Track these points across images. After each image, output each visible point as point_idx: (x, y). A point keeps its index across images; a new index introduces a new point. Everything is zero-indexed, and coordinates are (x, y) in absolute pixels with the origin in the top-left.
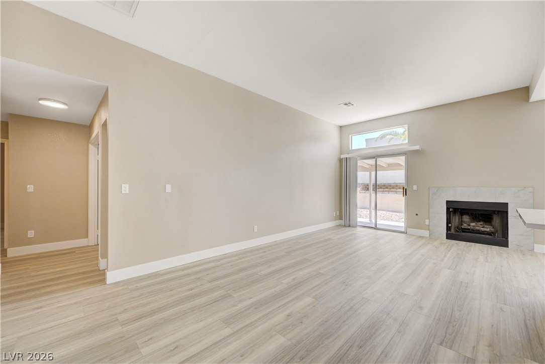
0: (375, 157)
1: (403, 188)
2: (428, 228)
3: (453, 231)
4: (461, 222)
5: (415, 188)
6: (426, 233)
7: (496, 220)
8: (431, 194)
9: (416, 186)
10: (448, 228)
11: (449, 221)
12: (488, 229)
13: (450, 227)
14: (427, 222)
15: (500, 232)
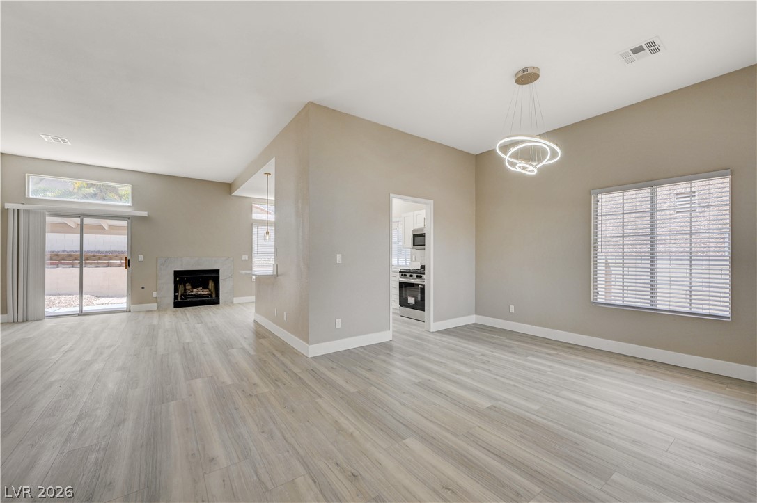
0: (81, 216)
1: (126, 258)
2: (156, 300)
3: (179, 299)
4: (185, 290)
5: (141, 258)
6: (154, 306)
7: (211, 285)
8: (159, 265)
9: (142, 256)
10: (176, 297)
11: (176, 290)
12: (206, 292)
13: (178, 296)
14: (155, 294)
15: (214, 293)
